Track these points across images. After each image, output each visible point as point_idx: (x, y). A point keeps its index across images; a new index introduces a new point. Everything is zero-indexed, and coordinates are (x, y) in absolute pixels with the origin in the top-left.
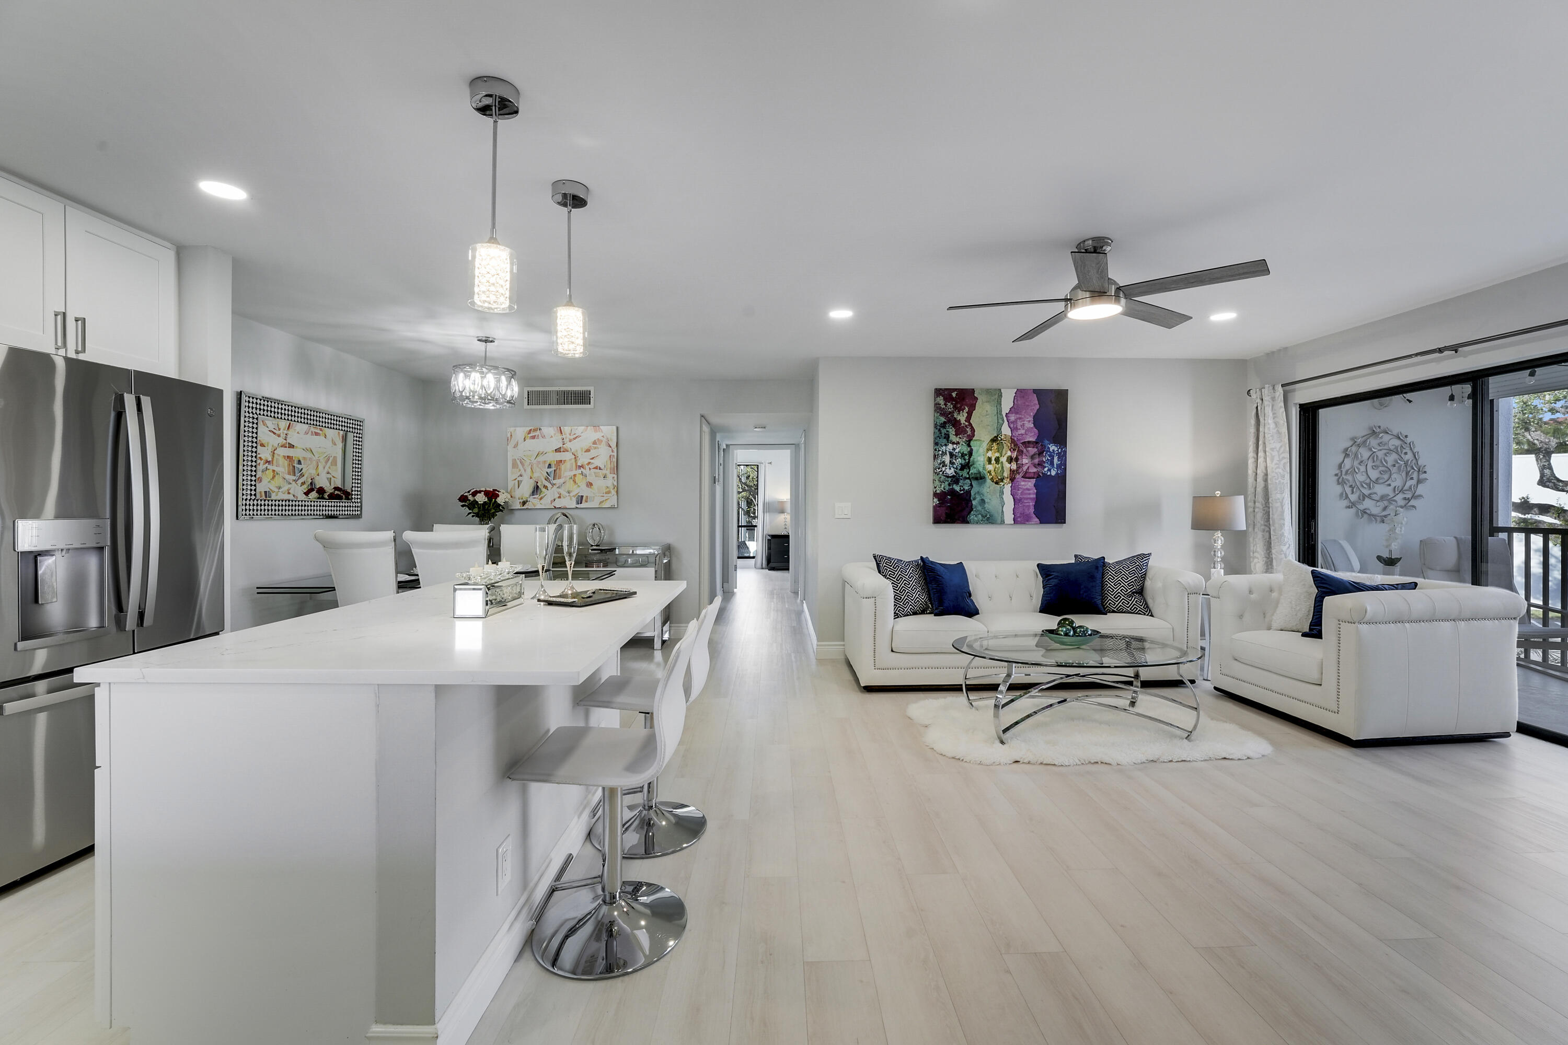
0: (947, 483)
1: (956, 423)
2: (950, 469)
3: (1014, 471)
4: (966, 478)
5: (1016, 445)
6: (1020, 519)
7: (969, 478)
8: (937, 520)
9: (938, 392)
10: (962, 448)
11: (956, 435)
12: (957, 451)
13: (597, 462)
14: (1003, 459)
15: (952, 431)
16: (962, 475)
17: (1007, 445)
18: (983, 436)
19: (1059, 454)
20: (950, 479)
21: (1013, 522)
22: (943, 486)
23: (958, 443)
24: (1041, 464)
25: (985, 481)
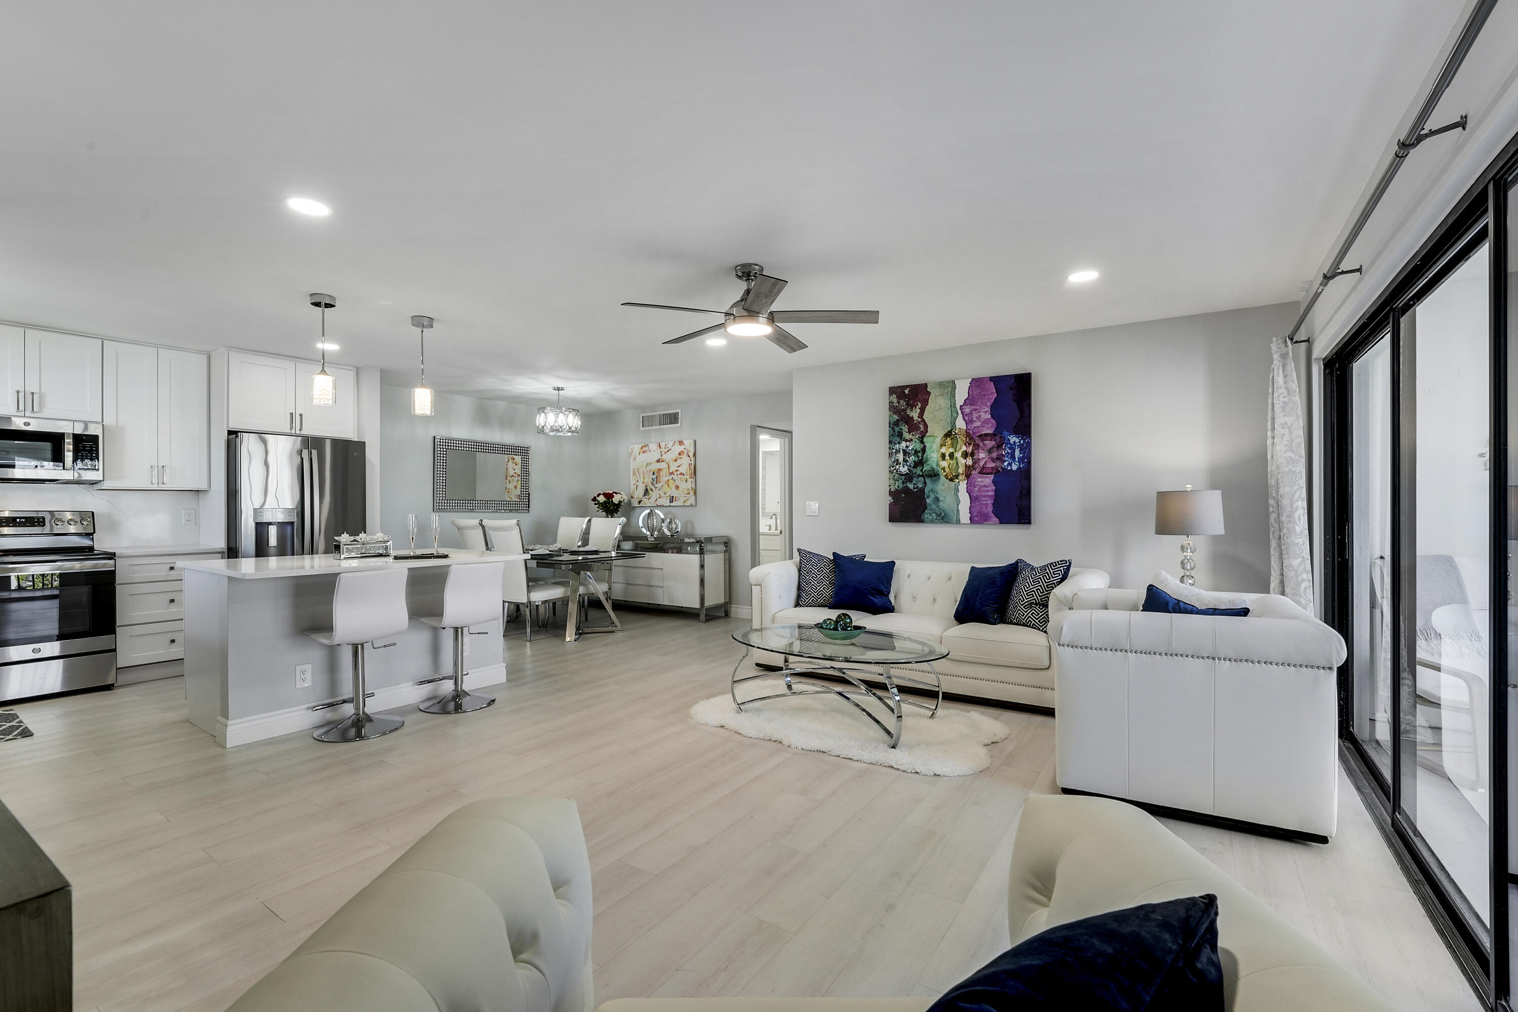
0: (901, 481)
1: (908, 420)
2: (904, 467)
3: (969, 467)
4: (919, 476)
5: (971, 439)
6: (977, 518)
7: (922, 476)
8: (892, 519)
9: (892, 390)
10: (915, 445)
11: (909, 432)
12: (910, 448)
13: (682, 470)
14: (958, 455)
15: (905, 428)
16: (916, 473)
17: (961, 439)
18: (936, 432)
19: (1021, 446)
20: (903, 477)
21: (969, 522)
22: (897, 484)
23: (911, 440)
24: (1000, 458)
25: (939, 478)
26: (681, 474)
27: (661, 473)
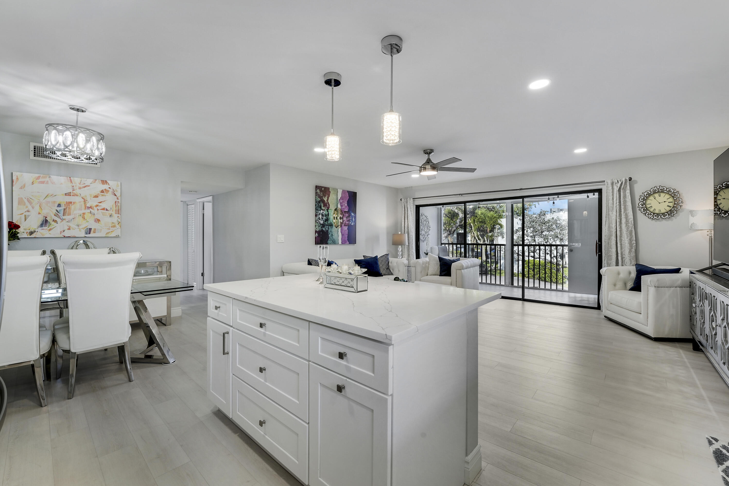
0: (321, 227)
1: (323, 201)
2: (322, 221)
3: (342, 223)
4: (327, 225)
5: (342, 212)
6: (343, 243)
7: (328, 225)
8: (317, 243)
9: (317, 187)
10: (325, 212)
11: (324, 206)
12: (324, 213)
13: (103, 205)
14: (338, 218)
15: (322, 205)
16: (326, 224)
17: (339, 212)
18: (332, 208)
19: (354, 217)
20: (322, 225)
21: (341, 244)
22: (319, 228)
23: (324, 210)
24: (349, 221)
25: (333, 227)
26: (103, 209)
27: (72, 207)
